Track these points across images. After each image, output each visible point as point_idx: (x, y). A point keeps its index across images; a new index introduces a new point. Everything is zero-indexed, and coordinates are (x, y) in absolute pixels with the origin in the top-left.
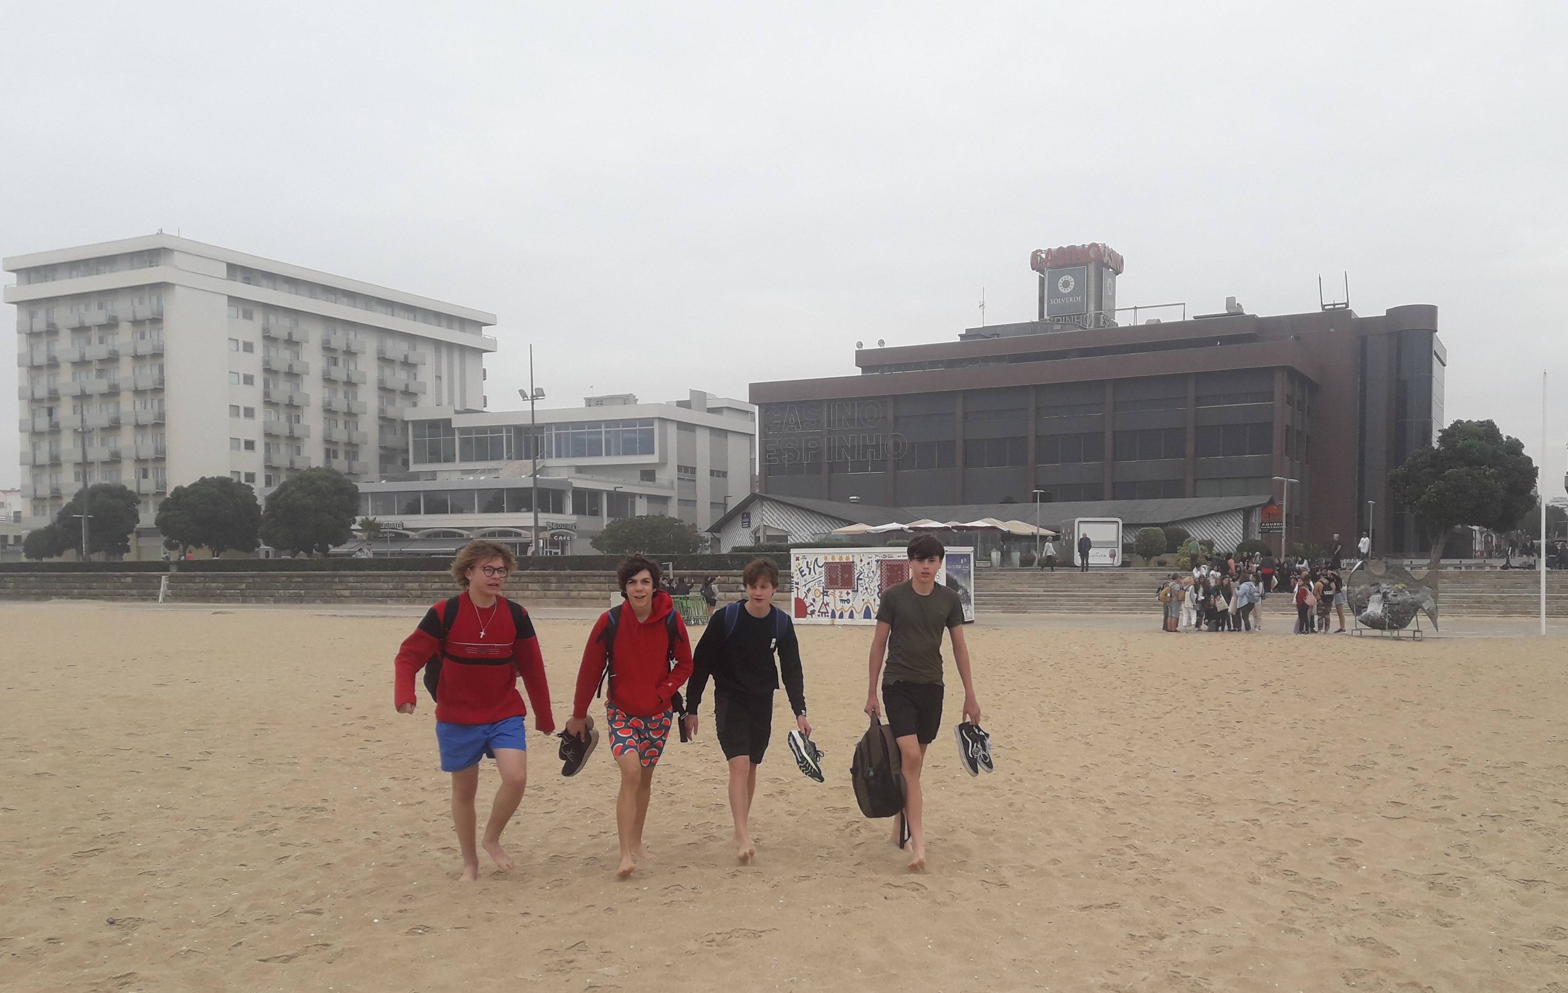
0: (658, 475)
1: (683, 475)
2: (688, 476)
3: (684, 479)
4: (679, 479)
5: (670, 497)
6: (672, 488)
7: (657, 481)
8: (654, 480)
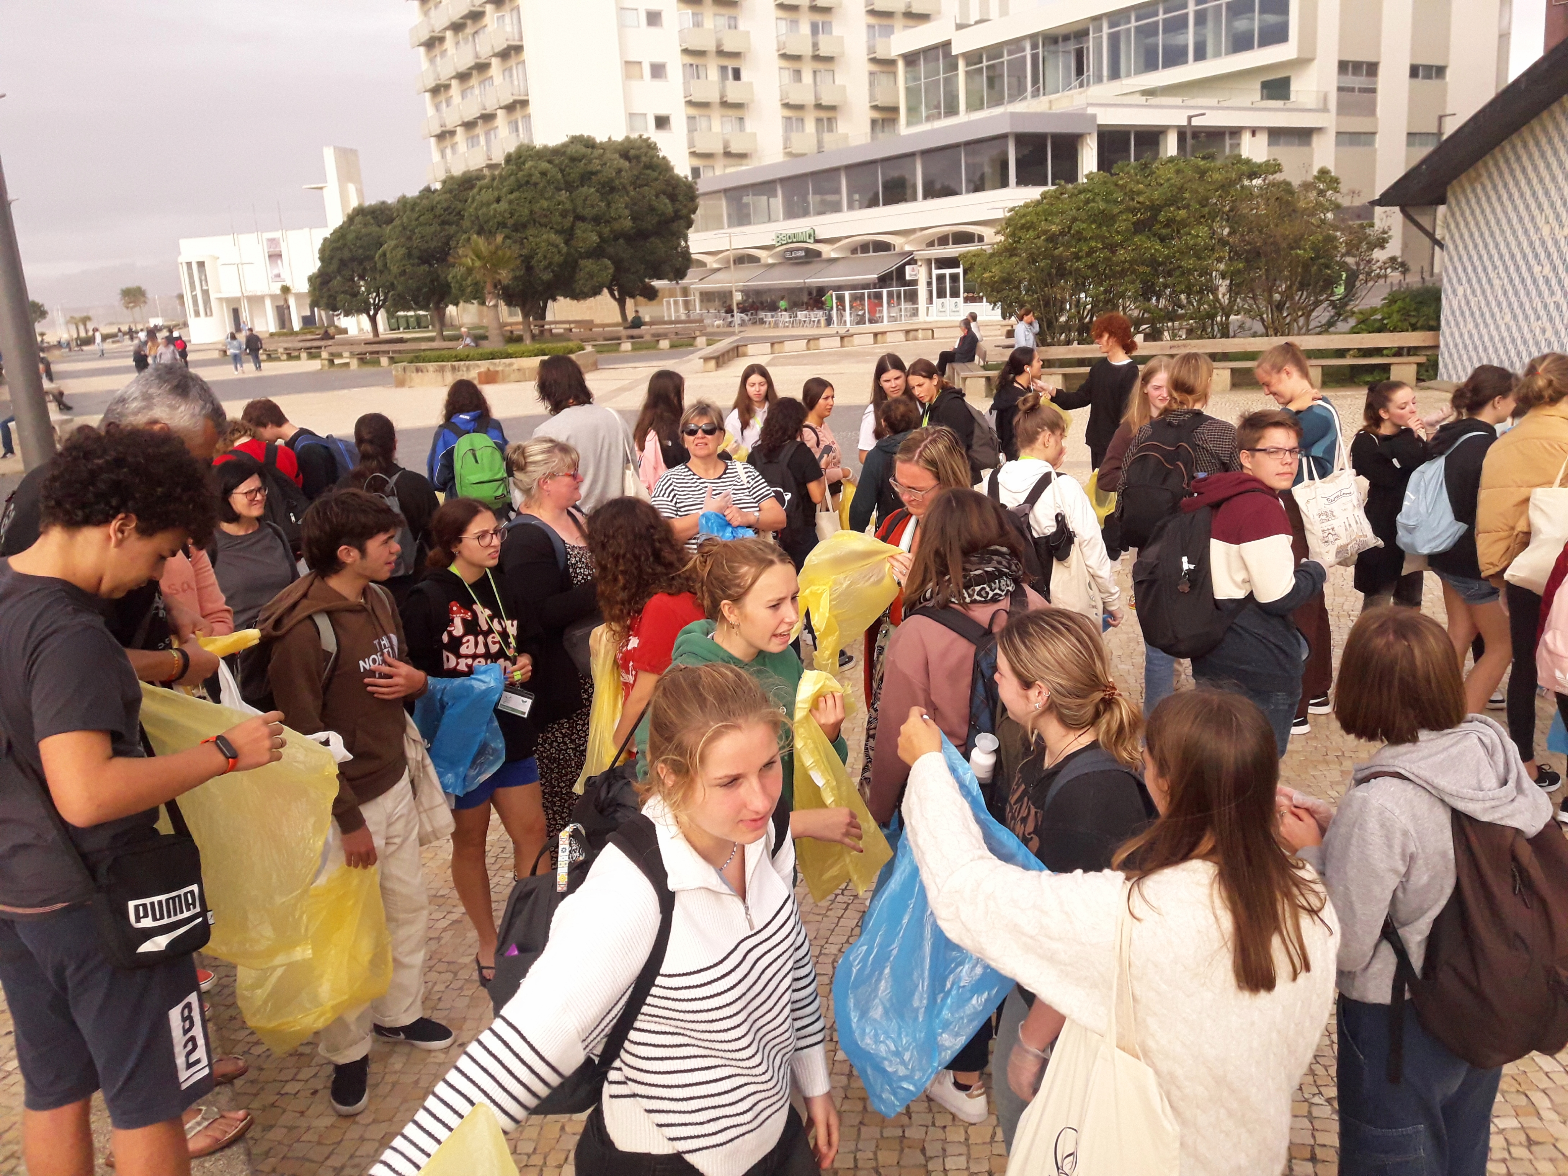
0: (1294, 87)
1: (1352, 80)
2: (1359, 81)
3: (1352, 90)
4: (1340, 89)
5: (1319, 130)
6: (1325, 109)
7: (1293, 97)
8: (1288, 99)
